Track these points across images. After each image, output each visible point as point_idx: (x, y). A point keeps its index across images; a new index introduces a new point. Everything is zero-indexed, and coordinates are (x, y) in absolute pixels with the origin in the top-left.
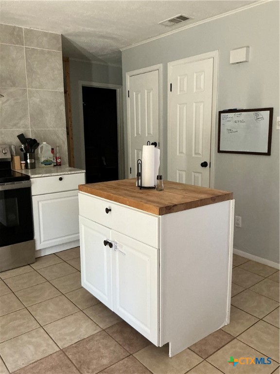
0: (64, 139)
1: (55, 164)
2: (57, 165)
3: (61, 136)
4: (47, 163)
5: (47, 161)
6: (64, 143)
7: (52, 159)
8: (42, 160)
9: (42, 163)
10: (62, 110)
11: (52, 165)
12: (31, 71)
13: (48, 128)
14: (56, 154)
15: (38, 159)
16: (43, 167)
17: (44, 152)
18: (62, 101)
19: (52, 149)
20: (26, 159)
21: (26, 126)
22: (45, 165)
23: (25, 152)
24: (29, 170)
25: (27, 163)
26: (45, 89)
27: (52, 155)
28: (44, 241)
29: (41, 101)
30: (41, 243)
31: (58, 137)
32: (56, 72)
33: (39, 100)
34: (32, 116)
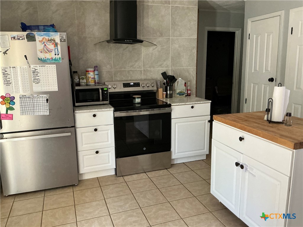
0: (194, 75)
1: (186, 95)
2: (187, 95)
3: (192, 73)
4: (181, 94)
5: (181, 92)
6: (193, 78)
7: (184, 91)
8: (178, 91)
9: (177, 94)
10: (195, 53)
11: (184, 96)
12: (174, 23)
13: (183, 67)
14: (187, 87)
15: (175, 90)
16: (178, 97)
17: (179, 86)
18: (195, 45)
19: (185, 83)
20: (166, 91)
21: (167, 66)
22: (180, 95)
23: (166, 85)
24: (168, 99)
25: (167, 94)
26: (183, 37)
27: (185, 88)
28: (177, 153)
29: (180, 47)
30: (175, 154)
31: (190, 74)
32: (192, 23)
33: (178, 45)
34: (172, 58)
